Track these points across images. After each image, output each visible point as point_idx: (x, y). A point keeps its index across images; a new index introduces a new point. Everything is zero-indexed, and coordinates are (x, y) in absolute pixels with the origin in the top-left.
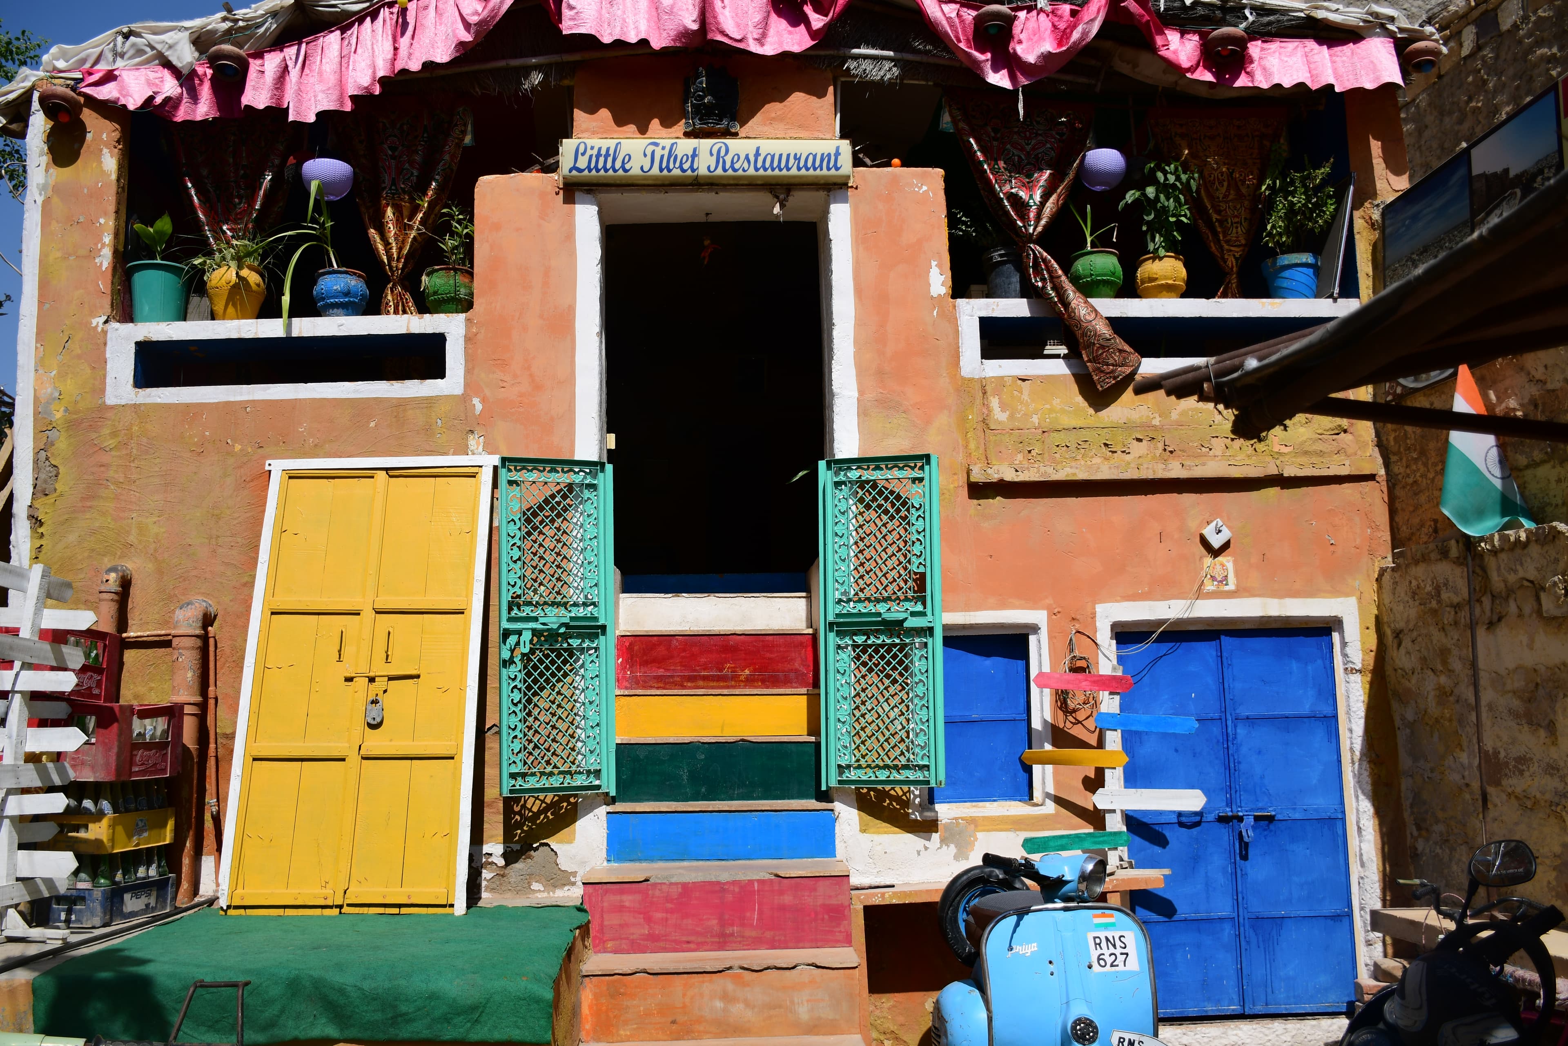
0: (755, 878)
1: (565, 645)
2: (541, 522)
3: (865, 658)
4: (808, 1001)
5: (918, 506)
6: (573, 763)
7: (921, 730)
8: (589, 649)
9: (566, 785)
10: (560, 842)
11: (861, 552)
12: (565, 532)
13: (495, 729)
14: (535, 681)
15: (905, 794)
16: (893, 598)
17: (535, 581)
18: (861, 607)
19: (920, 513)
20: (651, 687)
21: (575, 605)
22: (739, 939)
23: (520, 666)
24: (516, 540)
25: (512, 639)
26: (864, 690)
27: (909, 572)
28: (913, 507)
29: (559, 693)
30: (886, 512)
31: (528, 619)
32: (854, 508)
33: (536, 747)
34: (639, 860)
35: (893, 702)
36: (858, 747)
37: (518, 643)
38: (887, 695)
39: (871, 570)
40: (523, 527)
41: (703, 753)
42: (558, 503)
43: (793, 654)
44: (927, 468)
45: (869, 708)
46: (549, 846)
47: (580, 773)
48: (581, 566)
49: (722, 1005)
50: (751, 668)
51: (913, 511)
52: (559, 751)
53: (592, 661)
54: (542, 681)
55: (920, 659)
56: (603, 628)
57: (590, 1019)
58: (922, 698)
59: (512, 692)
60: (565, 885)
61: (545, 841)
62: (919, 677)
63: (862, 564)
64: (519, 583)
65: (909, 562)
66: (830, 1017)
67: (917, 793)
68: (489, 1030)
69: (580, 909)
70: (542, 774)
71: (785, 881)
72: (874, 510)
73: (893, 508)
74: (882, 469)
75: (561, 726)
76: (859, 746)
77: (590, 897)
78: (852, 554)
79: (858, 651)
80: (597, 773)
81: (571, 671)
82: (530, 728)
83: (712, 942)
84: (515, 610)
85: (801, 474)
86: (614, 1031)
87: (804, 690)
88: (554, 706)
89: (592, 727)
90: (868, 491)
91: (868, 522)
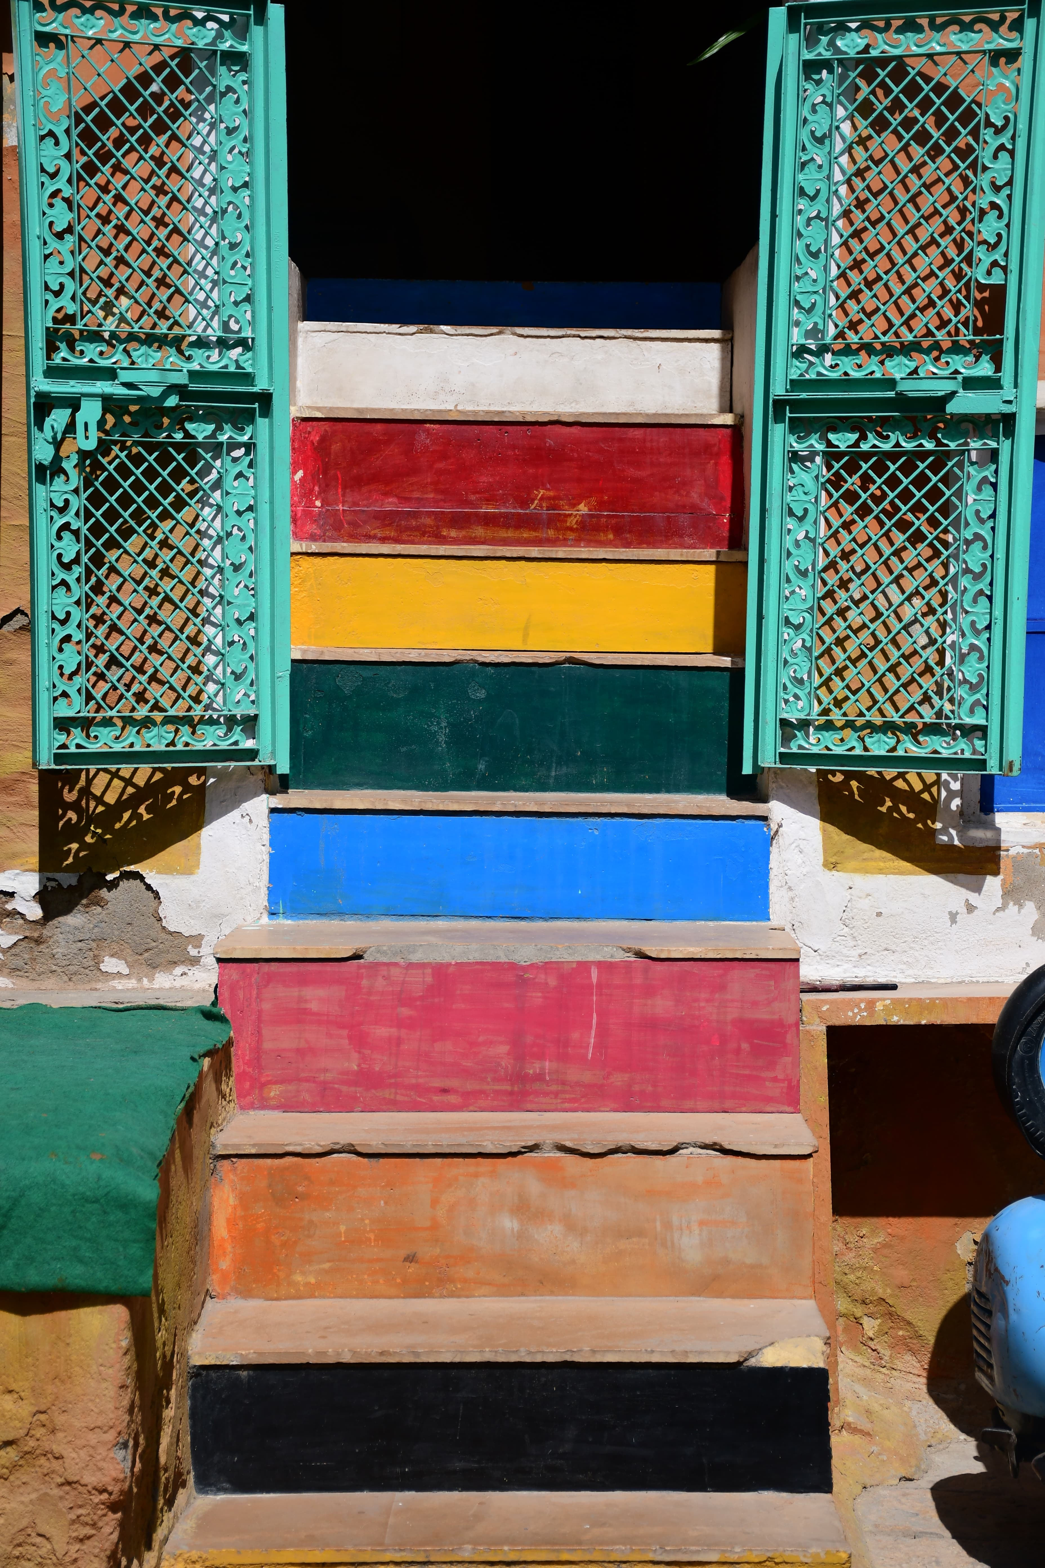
0: (591, 959)
1: (179, 436)
2: (119, 142)
3: (852, 482)
4: (702, 1223)
5: (999, 123)
6: (196, 699)
7: (973, 648)
8: (233, 446)
9: (180, 747)
10: (168, 870)
11: (857, 234)
12: (174, 169)
13: (19, 620)
14: (112, 515)
15: (927, 788)
16: (925, 345)
17: (107, 283)
18: (848, 366)
19: (1004, 139)
20: (369, 538)
21: (201, 343)
22: (554, 1088)
23: (75, 479)
24: (61, 183)
25: (58, 418)
26: (846, 556)
27: (967, 285)
28: (989, 124)
29: (165, 544)
30: (922, 137)
31: (93, 373)
32: (846, 127)
33: (113, 661)
34: (340, 914)
35: (910, 584)
36: (827, 683)
37: (71, 427)
38: (898, 567)
39: (879, 278)
40: (75, 152)
41: (482, 686)
42: (158, 98)
43: (688, 472)
44: (1030, 24)
45: (857, 596)
46: (141, 878)
47: (212, 722)
48: (214, 253)
49: (516, 1225)
50: (593, 501)
51: (987, 134)
52: (164, 673)
53: (240, 475)
54: (126, 515)
55: (979, 489)
56: (265, 400)
57: (229, 1248)
58: (977, 577)
59: (59, 538)
60: (175, 963)
61: (132, 868)
62: (975, 527)
63: (857, 265)
64: (71, 286)
65: (969, 259)
66: (749, 1261)
67: (956, 786)
68: (17, 1266)
69: (209, 1015)
70: (128, 721)
71: (658, 966)
72: (895, 132)
73: (938, 126)
74: (919, 29)
75: (172, 618)
76: (829, 679)
77: (233, 989)
78: (836, 240)
79: (837, 466)
80: (250, 724)
81: (191, 495)
82: (99, 620)
83: (497, 1092)
84: (64, 352)
85: (723, 41)
86: (282, 1275)
87: (709, 554)
88: (154, 573)
89: (239, 622)
90: (883, 85)
91: (877, 163)
